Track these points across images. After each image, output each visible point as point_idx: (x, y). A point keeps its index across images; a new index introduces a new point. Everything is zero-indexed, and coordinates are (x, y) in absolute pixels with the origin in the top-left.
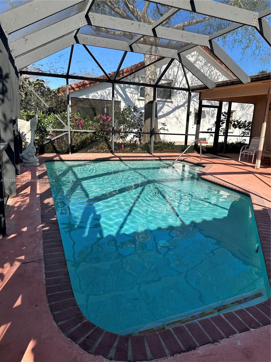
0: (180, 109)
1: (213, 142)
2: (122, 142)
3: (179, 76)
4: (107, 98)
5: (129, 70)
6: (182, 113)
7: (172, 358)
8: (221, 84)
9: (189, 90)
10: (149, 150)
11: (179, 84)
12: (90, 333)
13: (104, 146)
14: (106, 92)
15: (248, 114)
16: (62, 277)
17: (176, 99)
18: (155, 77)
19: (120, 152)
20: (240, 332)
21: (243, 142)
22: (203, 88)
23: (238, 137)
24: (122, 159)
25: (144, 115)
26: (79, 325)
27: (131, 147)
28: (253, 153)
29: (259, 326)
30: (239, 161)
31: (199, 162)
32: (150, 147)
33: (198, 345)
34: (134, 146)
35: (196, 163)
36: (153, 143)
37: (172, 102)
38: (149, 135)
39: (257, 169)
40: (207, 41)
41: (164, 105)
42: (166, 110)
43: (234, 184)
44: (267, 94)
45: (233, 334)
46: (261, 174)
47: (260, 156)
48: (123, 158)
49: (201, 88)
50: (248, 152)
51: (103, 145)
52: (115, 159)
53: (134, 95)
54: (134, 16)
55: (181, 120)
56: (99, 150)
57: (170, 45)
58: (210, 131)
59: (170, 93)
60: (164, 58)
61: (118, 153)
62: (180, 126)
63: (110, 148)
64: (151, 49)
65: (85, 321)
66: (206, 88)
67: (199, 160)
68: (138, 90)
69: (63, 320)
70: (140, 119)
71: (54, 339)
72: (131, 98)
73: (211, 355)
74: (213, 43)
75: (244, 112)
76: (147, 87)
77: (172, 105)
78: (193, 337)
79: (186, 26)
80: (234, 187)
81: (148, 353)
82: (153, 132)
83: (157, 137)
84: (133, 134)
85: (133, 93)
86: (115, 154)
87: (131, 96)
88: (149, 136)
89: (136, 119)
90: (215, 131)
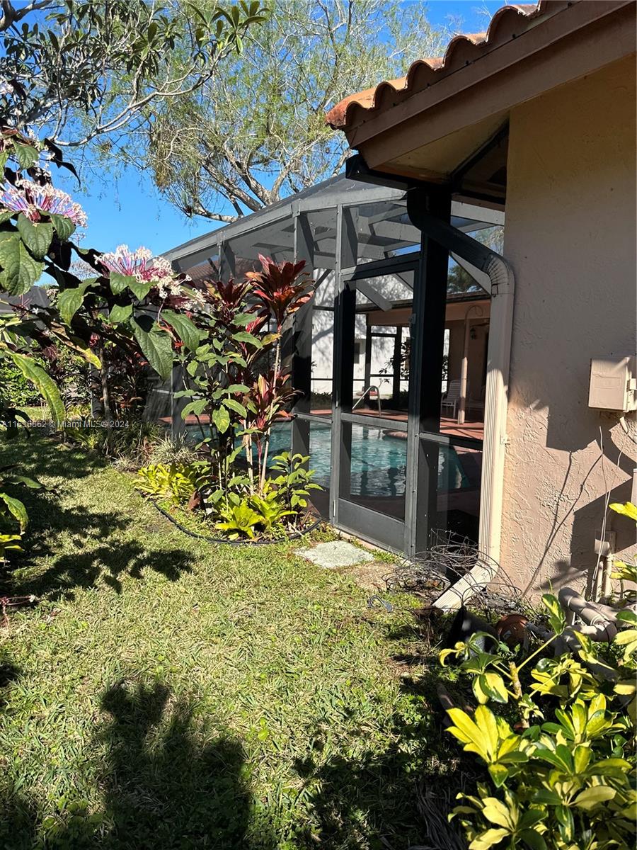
1: (392, 393)
11: (322, 292)
17: (319, 321)
22: (371, 308)
28: (453, 404)
39: (461, 424)
46: (467, 429)
47: (463, 404)
49: (368, 308)
58: (383, 373)
62: (329, 366)
66: (377, 309)
90: (392, 373)
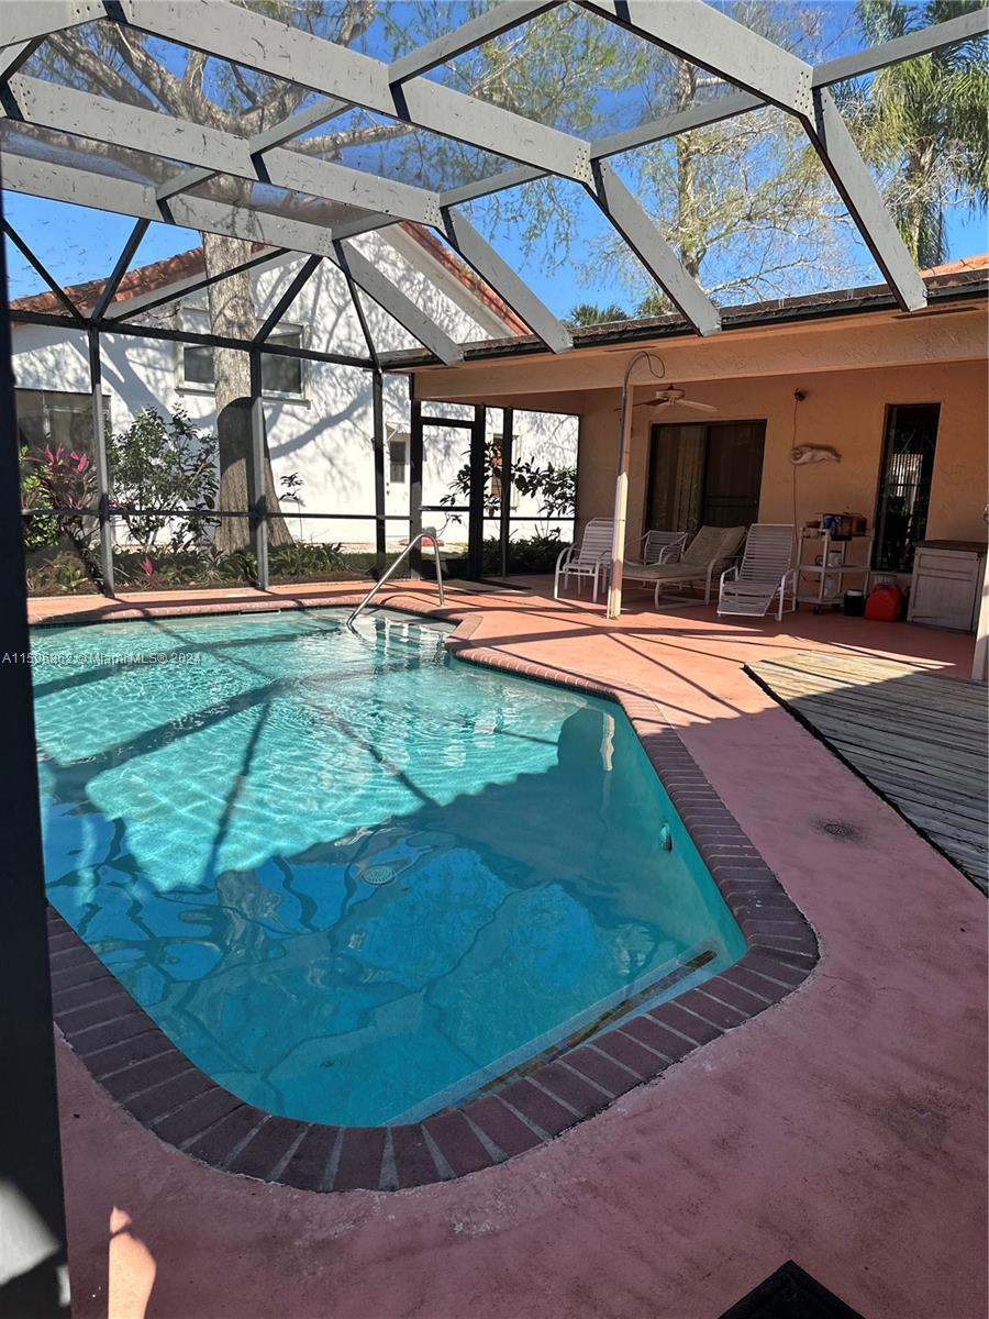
0: (337, 427)
1: (467, 541)
2: (141, 548)
3: (321, 309)
4: (48, 383)
5: (136, 282)
6: (346, 440)
7: (558, 1140)
8: (480, 350)
9: (376, 365)
10: (253, 576)
11: (325, 337)
12: (296, 1145)
13: (71, 568)
14: (42, 360)
15: (554, 446)
16: (121, 1018)
17: (321, 392)
18: (245, 314)
19: (136, 589)
20: (703, 1043)
21: (553, 538)
22: (421, 360)
23: (538, 522)
24: (154, 614)
25: (217, 447)
26: (254, 1132)
27: (179, 568)
28: (593, 572)
29: (742, 1020)
30: (556, 596)
31: (434, 608)
32: (255, 563)
33: (612, 1096)
34: (189, 564)
35: (426, 610)
36: (266, 548)
37: (306, 403)
38: (245, 520)
39: (614, 618)
40: (433, 211)
41: (277, 412)
42: (287, 430)
43: (564, 668)
44: (622, 385)
45: (688, 1051)
46: (626, 631)
47: (617, 578)
48: (156, 611)
49: (414, 358)
50: (579, 568)
51: (65, 562)
52: (124, 614)
53: (159, 374)
54: (153, 92)
55: (345, 464)
56: (51, 583)
57: (292, 205)
58: (448, 504)
59: (296, 370)
60: (284, 251)
61: (130, 591)
62: (345, 488)
63: (94, 573)
64: (234, 215)
65: (265, 1119)
66: (433, 360)
67: (437, 601)
68: (174, 355)
69: (192, 1135)
70: (204, 461)
71: (190, 1187)
72: (149, 382)
73: (651, 1109)
74: (453, 218)
75: (544, 439)
76: (221, 349)
77: (306, 413)
78: (592, 1082)
79: (344, 145)
80: (567, 678)
81: (490, 1146)
82: (260, 511)
83: (276, 528)
84: (178, 520)
85: (157, 366)
86: (117, 595)
87: (148, 377)
88: (244, 524)
89: (186, 461)
90: (467, 504)
